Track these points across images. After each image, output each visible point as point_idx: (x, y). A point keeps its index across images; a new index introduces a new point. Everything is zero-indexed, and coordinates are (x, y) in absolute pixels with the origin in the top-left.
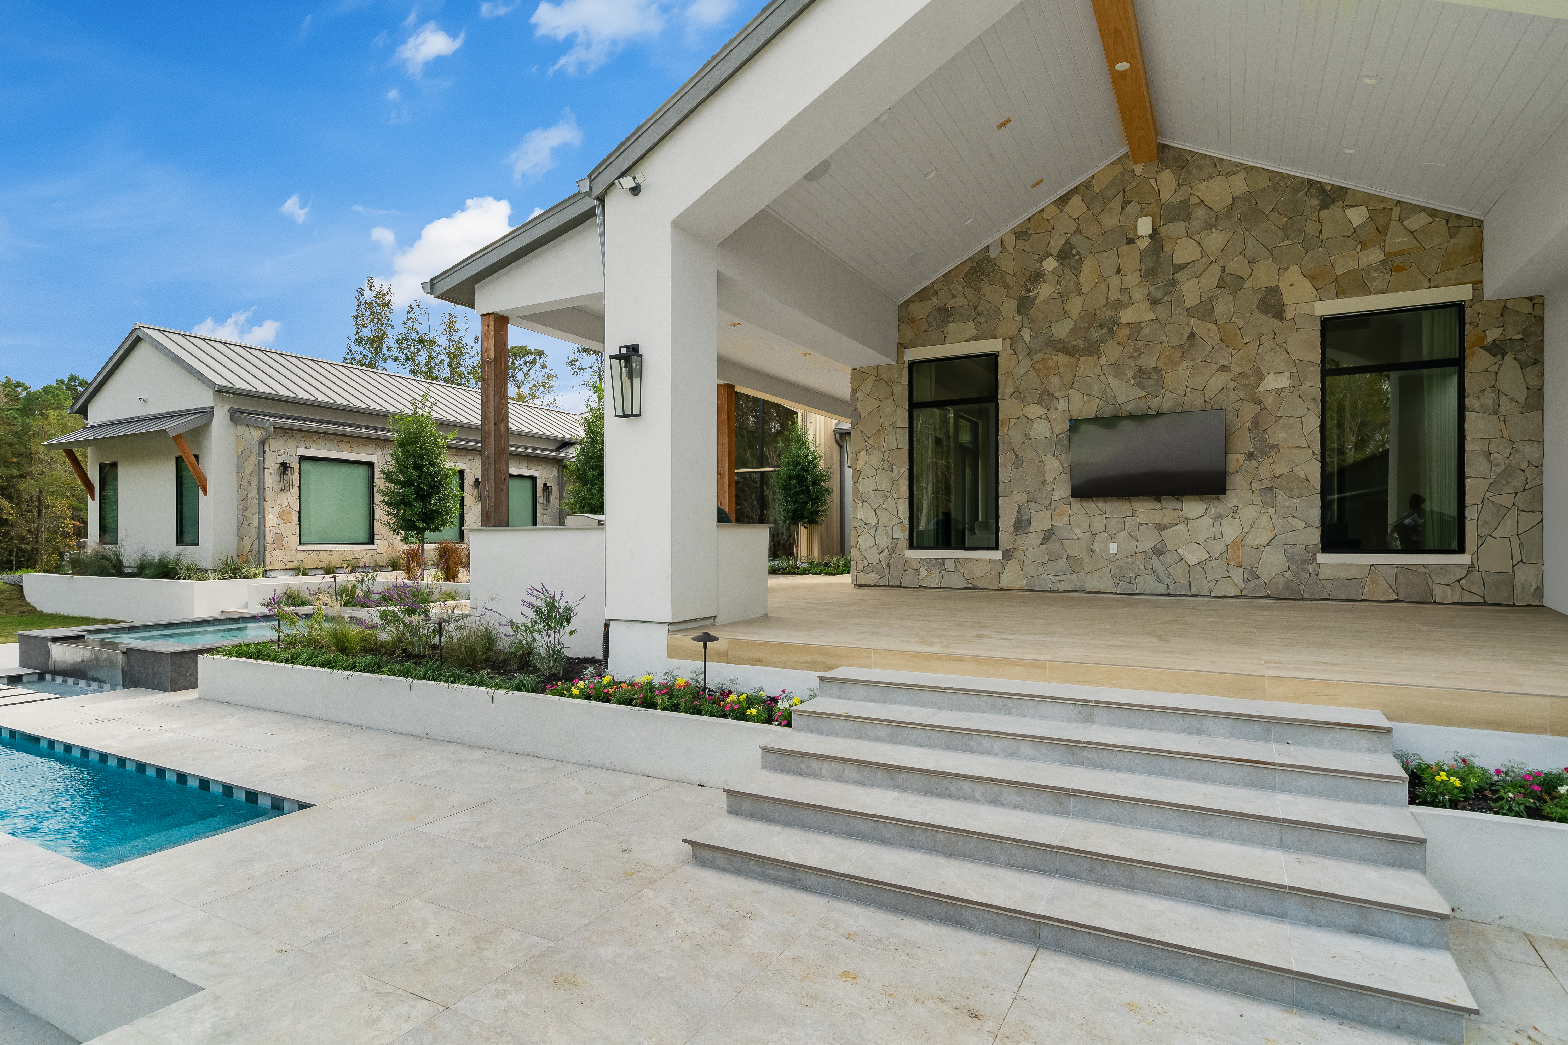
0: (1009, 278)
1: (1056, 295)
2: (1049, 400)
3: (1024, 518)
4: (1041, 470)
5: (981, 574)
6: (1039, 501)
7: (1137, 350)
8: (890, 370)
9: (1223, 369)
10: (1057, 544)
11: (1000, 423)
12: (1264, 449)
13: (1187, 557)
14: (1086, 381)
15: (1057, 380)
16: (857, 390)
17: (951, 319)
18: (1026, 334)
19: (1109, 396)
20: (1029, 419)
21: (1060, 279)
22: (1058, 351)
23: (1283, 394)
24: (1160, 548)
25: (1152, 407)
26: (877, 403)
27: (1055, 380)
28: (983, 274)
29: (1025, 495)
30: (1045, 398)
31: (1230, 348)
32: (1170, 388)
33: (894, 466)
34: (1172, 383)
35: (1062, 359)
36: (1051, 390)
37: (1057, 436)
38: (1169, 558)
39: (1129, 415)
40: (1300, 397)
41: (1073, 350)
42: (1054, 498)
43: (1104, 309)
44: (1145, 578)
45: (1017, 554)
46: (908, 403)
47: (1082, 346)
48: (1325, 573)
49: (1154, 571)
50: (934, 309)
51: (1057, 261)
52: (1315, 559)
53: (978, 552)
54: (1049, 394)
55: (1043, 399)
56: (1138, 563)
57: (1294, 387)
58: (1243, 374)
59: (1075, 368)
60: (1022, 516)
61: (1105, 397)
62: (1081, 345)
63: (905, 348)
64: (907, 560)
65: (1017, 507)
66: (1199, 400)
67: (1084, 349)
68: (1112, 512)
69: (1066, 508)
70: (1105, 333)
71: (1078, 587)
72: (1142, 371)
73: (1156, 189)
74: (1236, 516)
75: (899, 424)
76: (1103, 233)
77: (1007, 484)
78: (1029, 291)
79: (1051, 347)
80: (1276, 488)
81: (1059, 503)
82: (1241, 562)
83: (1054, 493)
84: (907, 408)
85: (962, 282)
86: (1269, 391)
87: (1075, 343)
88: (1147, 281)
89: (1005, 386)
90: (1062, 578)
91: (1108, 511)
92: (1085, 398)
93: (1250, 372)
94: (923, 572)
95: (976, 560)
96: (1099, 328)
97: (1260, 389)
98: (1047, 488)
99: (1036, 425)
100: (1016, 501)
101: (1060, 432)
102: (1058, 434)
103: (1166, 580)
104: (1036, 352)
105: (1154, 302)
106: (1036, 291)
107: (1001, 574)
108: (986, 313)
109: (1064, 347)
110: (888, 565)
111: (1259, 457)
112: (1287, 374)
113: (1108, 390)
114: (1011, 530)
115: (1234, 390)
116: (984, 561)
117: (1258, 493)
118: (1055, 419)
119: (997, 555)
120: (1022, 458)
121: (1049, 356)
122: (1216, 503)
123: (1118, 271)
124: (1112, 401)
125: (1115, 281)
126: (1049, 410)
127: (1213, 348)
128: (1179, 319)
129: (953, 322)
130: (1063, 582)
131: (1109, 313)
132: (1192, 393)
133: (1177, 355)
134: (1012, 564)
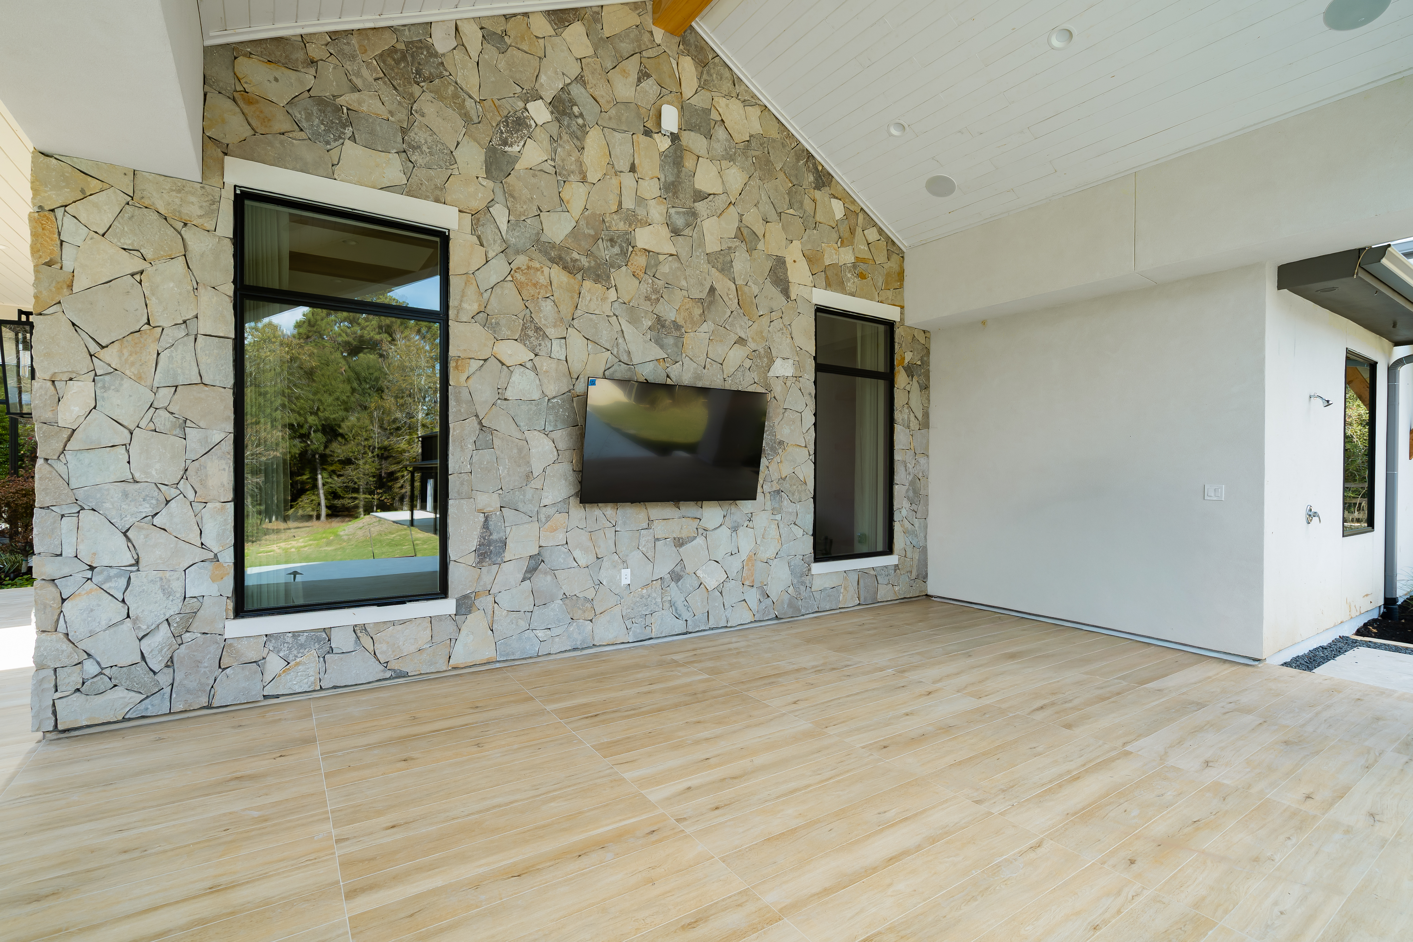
0: (469, 103)
1: (548, 167)
2: (537, 339)
3: (495, 537)
4: (523, 456)
5: (413, 648)
6: (520, 506)
7: (655, 291)
8: (179, 191)
9: (741, 341)
10: (549, 578)
11: (452, 365)
12: (774, 445)
13: (706, 581)
14: (591, 320)
15: (549, 307)
16: (59, 212)
17: (349, 131)
18: (500, 214)
19: (621, 349)
20: (503, 364)
21: (555, 145)
22: (552, 261)
23: (789, 383)
24: (679, 571)
25: (672, 376)
26: (136, 264)
27: (547, 307)
28: (418, 72)
29: (495, 496)
30: (531, 333)
31: (747, 318)
32: (690, 354)
33: (188, 423)
34: (692, 348)
35: (558, 275)
36: (540, 321)
37: (549, 400)
38: (689, 582)
39: (645, 381)
40: (800, 389)
41: (574, 266)
42: (545, 502)
43: (615, 217)
44: (662, 614)
45: (484, 602)
46: (234, 282)
47: (587, 265)
48: (818, 584)
49: (672, 604)
50: (306, 94)
51: (552, 113)
52: (810, 570)
53: (409, 606)
54: (538, 329)
55: (528, 336)
56: (654, 595)
57: (796, 377)
58: (757, 352)
59: (576, 296)
60: (491, 534)
61: (616, 350)
62: (584, 262)
63: (226, 154)
64: (226, 645)
65: (481, 518)
66: (719, 376)
67: (589, 268)
68: (625, 523)
69: (562, 517)
70: (617, 254)
71: (579, 643)
72: (660, 322)
73: (678, 76)
74: (751, 524)
75: (205, 326)
76: (615, 103)
77: (465, 477)
78: (505, 143)
79: (540, 251)
80: (782, 492)
81: (551, 511)
82: (753, 581)
83: (544, 494)
84: (231, 294)
85: (375, 69)
86: (777, 377)
87: (575, 255)
88: (665, 199)
89: (462, 296)
90: (555, 632)
91: (620, 522)
92: (590, 346)
93: (762, 351)
94: (274, 664)
95: (404, 622)
96: (609, 244)
97: (771, 374)
98: (533, 484)
99: (516, 377)
100: (480, 507)
101: (554, 394)
102: (550, 396)
103: (686, 615)
104: (518, 252)
105: (676, 232)
106: (516, 148)
107: (453, 641)
108: (425, 148)
109: (561, 258)
110: (170, 663)
111: (769, 454)
112: (791, 361)
113: (621, 340)
114: (472, 559)
115: (749, 369)
116: (418, 621)
117: (768, 496)
118: (546, 372)
119: (446, 606)
120: (492, 431)
121: (538, 266)
122: (733, 509)
123: (633, 169)
124: (625, 358)
125: (628, 180)
126: (536, 355)
127: (732, 312)
128: (700, 263)
129: (353, 138)
130: (557, 639)
131: (622, 226)
132: (712, 365)
133: (697, 311)
134: (475, 621)
